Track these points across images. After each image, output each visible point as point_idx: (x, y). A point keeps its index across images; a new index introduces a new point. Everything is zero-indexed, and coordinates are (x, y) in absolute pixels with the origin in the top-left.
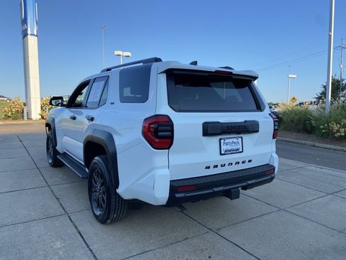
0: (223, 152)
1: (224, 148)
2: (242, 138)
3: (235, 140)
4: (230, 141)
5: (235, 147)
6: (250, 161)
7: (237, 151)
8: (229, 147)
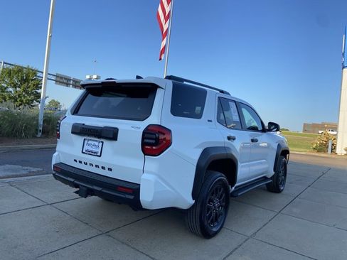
0: (84, 151)
1: (86, 147)
2: (103, 142)
3: (97, 143)
4: (92, 143)
5: (94, 150)
6: (110, 170)
7: (95, 154)
8: (90, 149)
